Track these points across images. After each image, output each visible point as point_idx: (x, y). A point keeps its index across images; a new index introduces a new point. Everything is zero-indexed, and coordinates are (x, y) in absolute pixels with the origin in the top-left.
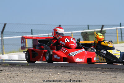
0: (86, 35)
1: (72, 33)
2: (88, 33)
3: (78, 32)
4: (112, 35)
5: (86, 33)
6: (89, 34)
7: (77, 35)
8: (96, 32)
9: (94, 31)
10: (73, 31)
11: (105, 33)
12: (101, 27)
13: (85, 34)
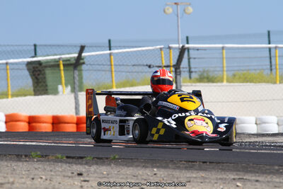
0: (40, 68)
1: (7, 64)
2: (44, 64)
3: (20, 60)
4: (99, 67)
5: (39, 63)
6: (46, 67)
7: (17, 69)
8: (63, 61)
9: (60, 59)
10: (9, 59)
11: (84, 63)
12: (79, 49)
13: (38, 66)
